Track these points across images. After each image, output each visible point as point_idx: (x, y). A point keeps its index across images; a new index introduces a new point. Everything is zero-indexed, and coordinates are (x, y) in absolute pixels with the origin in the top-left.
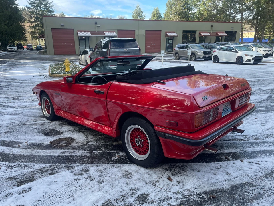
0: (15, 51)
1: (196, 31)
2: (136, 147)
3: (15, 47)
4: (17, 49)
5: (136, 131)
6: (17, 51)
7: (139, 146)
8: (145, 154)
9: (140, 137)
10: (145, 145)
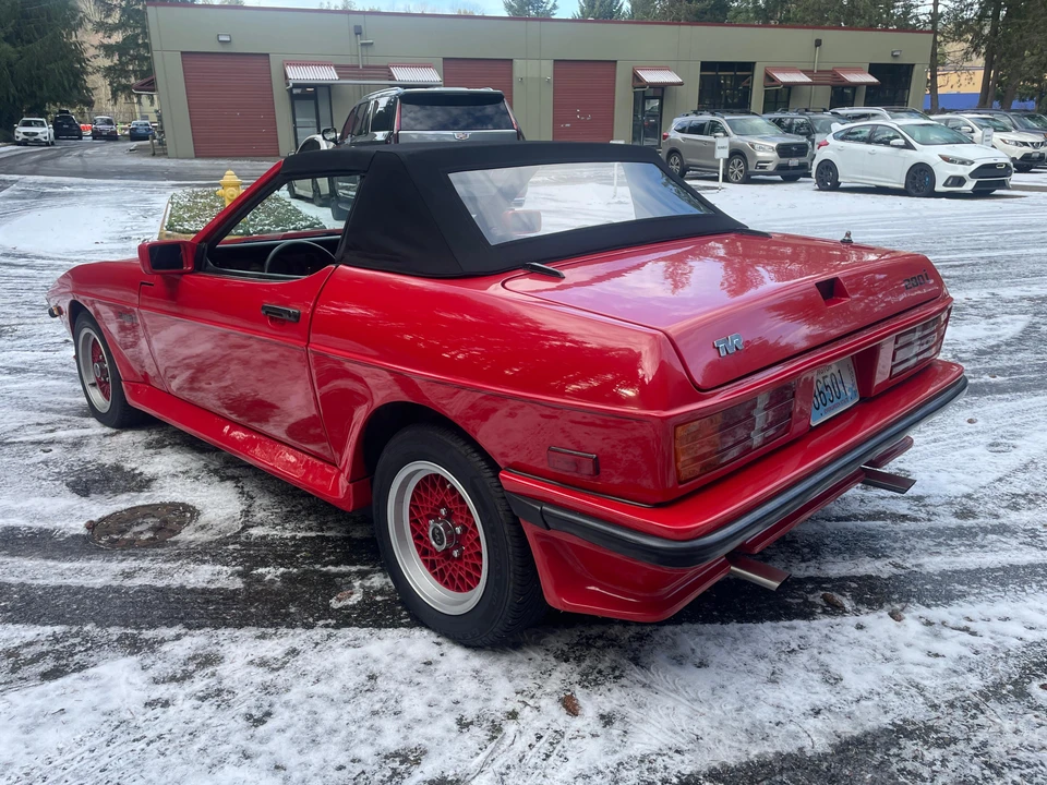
0: (47, 144)
1: (754, 63)
2: (436, 558)
3: (46, 129)
4: (52, 136)
5: (434, 486)
6: (53, 144)
7: (447, 553)
8: (470, 588)
9: (449, 516)
10: (468, 548)
